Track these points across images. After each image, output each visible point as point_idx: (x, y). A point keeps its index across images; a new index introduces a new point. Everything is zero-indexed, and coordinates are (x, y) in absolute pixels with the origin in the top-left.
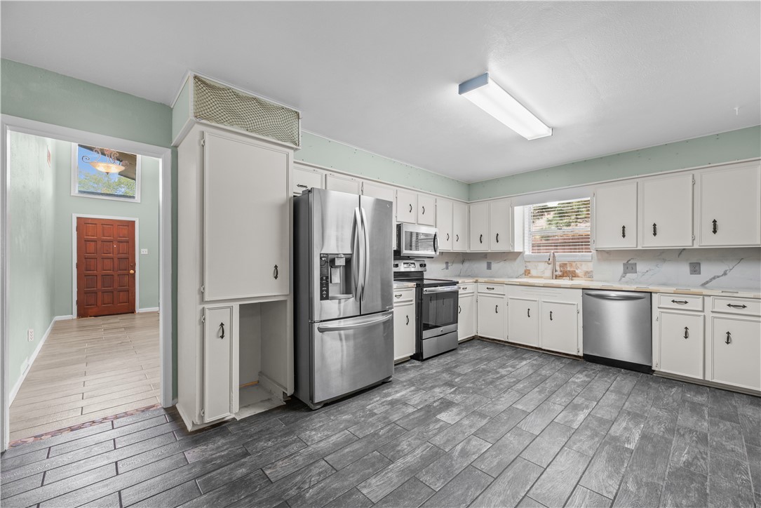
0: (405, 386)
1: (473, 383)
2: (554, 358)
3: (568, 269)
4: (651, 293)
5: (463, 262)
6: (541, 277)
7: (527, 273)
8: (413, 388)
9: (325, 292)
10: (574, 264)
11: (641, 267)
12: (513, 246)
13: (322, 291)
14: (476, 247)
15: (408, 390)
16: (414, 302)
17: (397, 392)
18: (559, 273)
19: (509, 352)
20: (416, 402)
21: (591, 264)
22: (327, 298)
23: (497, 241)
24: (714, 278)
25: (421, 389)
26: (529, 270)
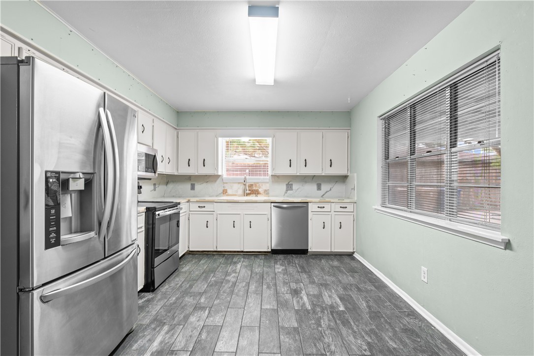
0: (154, 329)
1: (217, 298)
2: (253, 257)
3: (254, 188)
4: (308, 202)
5: (167, 183)
6: (236, 195)
7: (225, 192)
8: (166, 328)
9: (53, 235)
10: (258, 185)
11: (295, 186)
12: (217, 170)
13: (47, 233)
14: (184, 170)
15: (163, 332)
16: (143, 229)
17: (151, 341)
18: (248, 192)
19: (222, 260)
20: (183, 344)
21: (268, 185)
22: (58, 243)
23: (204, 166)
24: (326, 192)
25: (175, 325)
26: (226, 190)
